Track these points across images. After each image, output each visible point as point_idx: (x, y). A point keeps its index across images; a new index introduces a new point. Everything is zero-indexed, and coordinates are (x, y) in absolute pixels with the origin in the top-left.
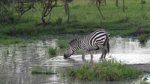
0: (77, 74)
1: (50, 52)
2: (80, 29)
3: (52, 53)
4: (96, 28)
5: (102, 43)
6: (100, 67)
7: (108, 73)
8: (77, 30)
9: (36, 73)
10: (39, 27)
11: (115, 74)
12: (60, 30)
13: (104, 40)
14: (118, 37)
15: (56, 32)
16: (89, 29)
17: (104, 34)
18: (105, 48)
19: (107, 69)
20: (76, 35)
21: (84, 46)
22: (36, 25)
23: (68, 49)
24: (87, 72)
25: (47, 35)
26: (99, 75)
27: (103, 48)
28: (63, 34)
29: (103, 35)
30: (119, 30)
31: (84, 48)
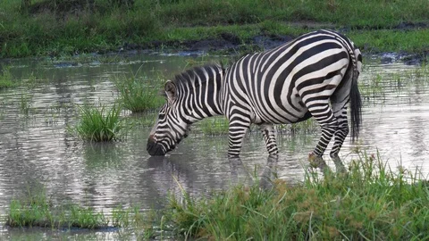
0: (209, 226)
1: (86, 130)
2: (220, 27)
3: (97, 134)
4: (292, 21)
5: (326, 93)
6: (312, 195)
7: (348, 221)
8: (208, 29)
9: (27, 225)
10: (36, 18)
11: (379, 226)
12: (129, 31)
13: (335, 81)
14: (389, 60)
15: (111, 39)
16: (261, 25)
17: (337, 51)
18: (340, 113)
19: (343, 205)
20: (202, 54)
21: (238, 105)
22: (23, 8)
23: (161, 117)
24: (252, 220)
25: (71, 53)
26: (305, 232)
27: (329, 114)
28: (146, 51)
29: (335, 59)
30: (396, 27)
31: (235, 111)
